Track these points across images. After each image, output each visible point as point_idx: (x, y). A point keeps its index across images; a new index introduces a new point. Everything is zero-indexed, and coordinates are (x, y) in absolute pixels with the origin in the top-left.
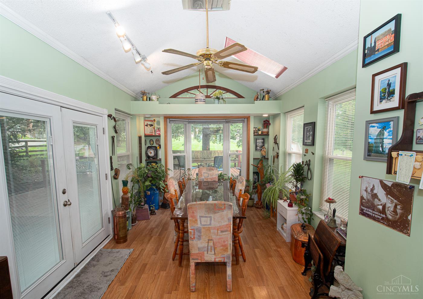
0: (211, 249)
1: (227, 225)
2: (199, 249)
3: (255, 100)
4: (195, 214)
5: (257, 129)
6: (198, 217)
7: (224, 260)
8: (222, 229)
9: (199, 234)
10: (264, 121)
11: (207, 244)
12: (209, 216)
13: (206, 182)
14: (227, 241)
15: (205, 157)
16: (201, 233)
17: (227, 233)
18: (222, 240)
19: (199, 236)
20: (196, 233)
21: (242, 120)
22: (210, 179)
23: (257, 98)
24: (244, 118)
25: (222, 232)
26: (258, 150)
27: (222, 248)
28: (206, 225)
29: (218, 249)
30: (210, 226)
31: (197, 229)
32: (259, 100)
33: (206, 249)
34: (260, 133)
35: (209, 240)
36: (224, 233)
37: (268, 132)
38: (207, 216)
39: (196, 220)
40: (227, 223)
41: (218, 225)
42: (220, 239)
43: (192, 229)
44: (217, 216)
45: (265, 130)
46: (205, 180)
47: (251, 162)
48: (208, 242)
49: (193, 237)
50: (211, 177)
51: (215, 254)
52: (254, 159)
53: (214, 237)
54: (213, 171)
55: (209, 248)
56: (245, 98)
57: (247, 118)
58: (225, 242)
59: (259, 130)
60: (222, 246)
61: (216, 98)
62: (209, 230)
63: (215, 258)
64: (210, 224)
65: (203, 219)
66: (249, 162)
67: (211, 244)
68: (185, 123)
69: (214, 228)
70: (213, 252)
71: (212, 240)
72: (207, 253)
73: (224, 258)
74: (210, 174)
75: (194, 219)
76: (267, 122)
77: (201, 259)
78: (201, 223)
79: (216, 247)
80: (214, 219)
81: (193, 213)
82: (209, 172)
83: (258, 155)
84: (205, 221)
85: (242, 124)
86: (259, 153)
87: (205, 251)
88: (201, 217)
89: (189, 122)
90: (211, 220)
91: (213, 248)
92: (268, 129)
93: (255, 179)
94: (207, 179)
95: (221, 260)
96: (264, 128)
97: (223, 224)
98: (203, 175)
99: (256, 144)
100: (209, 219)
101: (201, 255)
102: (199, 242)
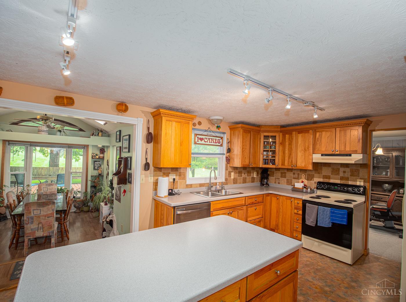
0: (41, 229)
1: (51, 213)
2: (32, 229)
3: (91, 135)
4: (30, 209)
5: (95, 154)
6: (32, 210)
7: (50, 234)
8: (48, 216)
9: (32, 220)
10: (100, 149)
11: (38, 226)
12: (40, 209)
13: (44, 195)
14: (52, 222)
15: (51, 173)
16: (34, 219)
17: (51, 218)
18: (48, 222)
19: (32, 222)
20: (30, 220)
21: (83, 147)
22: (49, 192)
23: (93, 134)
24: (85, 146)
25: (48, 217)
26: (96, 169)
27: (48, 227)
28: (37, 214)
29: (46, 228)
30: (40, 215)
31: (31, 217)
32: (95, 136)
33: (37, 229)
34: (97, 157)
35: (39, 223)
36: (50, 218)
37: (104, 157)
38: (38, 209)
39: (30, 212)
40: (52, 212)
41: (45, 214)
42: (47, 222)
43: (27, 218)
44: (45, 209)
45: (102, 155)
46: (44, 193)
47: (89, 178)
48: (38, 225)
49: (27, 223)
50: (50, 191)
51: (43, 231)
52: (91, 176)
53: (42, 221)
54: (52, 186)
55: (39, 228)
56: (85, 132)
57: (87, 146)
58: (50, 223)
59: (97, 155)
60: (48, 226)
61: (58, 131)
62: (39, 217)
63: (43, 234)
64: (40, 214)
65: (35, 211)
66: (87, 178)
67: (40, 225)
68: (27, 146)
69: (43, 216)
70: (42, 230)
71: (41, 223)
72: (38, 232)
73: (49, 233)
74: (49, 188)
75: (29, 212)
76: (102, 150)
77: (33, 236)
78: (34, 214)
79: (44, 227)
80: (43, 210)
81: (28, 208)
82: (48, 187)
83: (96, 173)
84: (37, 212)
85: (82, 150)
86: (97, 171)
87: (36, 230)
88: (33, 210)
89: (31, 145)
90: (41, 211)
91: (42, 228)
92: (104, 155)
93: (93, 191)
94: (46, 192)
95: (47, 235)
96: (101, 154)
97: (48, 213)
98: (42, 189)
99: (94, 165)
100: (39, 211)
101: (33, 233)
102: (32, 225)
